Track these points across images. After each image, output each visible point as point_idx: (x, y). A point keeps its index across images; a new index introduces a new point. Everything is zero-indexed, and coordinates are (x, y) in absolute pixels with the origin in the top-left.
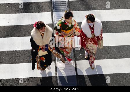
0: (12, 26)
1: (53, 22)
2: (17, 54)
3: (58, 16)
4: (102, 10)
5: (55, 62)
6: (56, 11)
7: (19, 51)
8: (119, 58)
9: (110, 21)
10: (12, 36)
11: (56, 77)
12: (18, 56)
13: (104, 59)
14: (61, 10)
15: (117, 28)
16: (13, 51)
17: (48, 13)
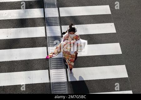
0: (10, 39)
1: (46, 35)
2: (15, 64)
3: (51, 30)
4: (88, 24)
5: (49, 70)
6: (49, 26)
7: (17, 61)
8: (104, 66)
9: (96, 34)
10: (11, 48)
11: (50, 83)
12: (16, 66)
13: (91, 67)
14: (54, 25)
15: (102, 40)
16: (12, 61)
17: (42, 27)
